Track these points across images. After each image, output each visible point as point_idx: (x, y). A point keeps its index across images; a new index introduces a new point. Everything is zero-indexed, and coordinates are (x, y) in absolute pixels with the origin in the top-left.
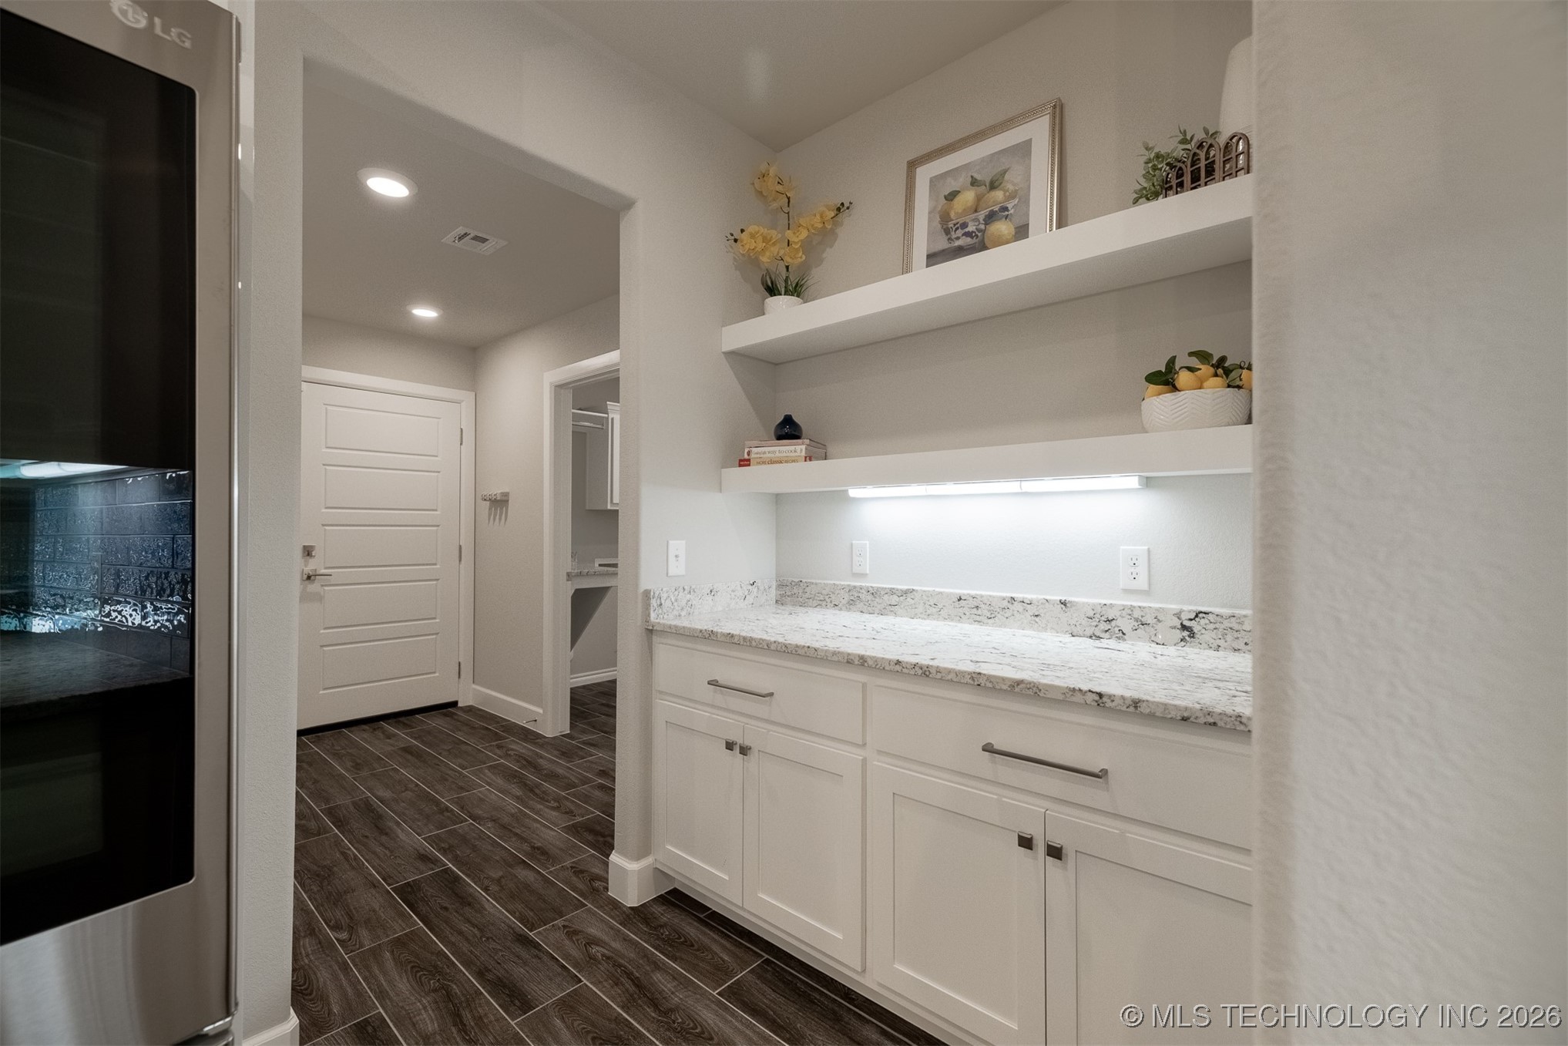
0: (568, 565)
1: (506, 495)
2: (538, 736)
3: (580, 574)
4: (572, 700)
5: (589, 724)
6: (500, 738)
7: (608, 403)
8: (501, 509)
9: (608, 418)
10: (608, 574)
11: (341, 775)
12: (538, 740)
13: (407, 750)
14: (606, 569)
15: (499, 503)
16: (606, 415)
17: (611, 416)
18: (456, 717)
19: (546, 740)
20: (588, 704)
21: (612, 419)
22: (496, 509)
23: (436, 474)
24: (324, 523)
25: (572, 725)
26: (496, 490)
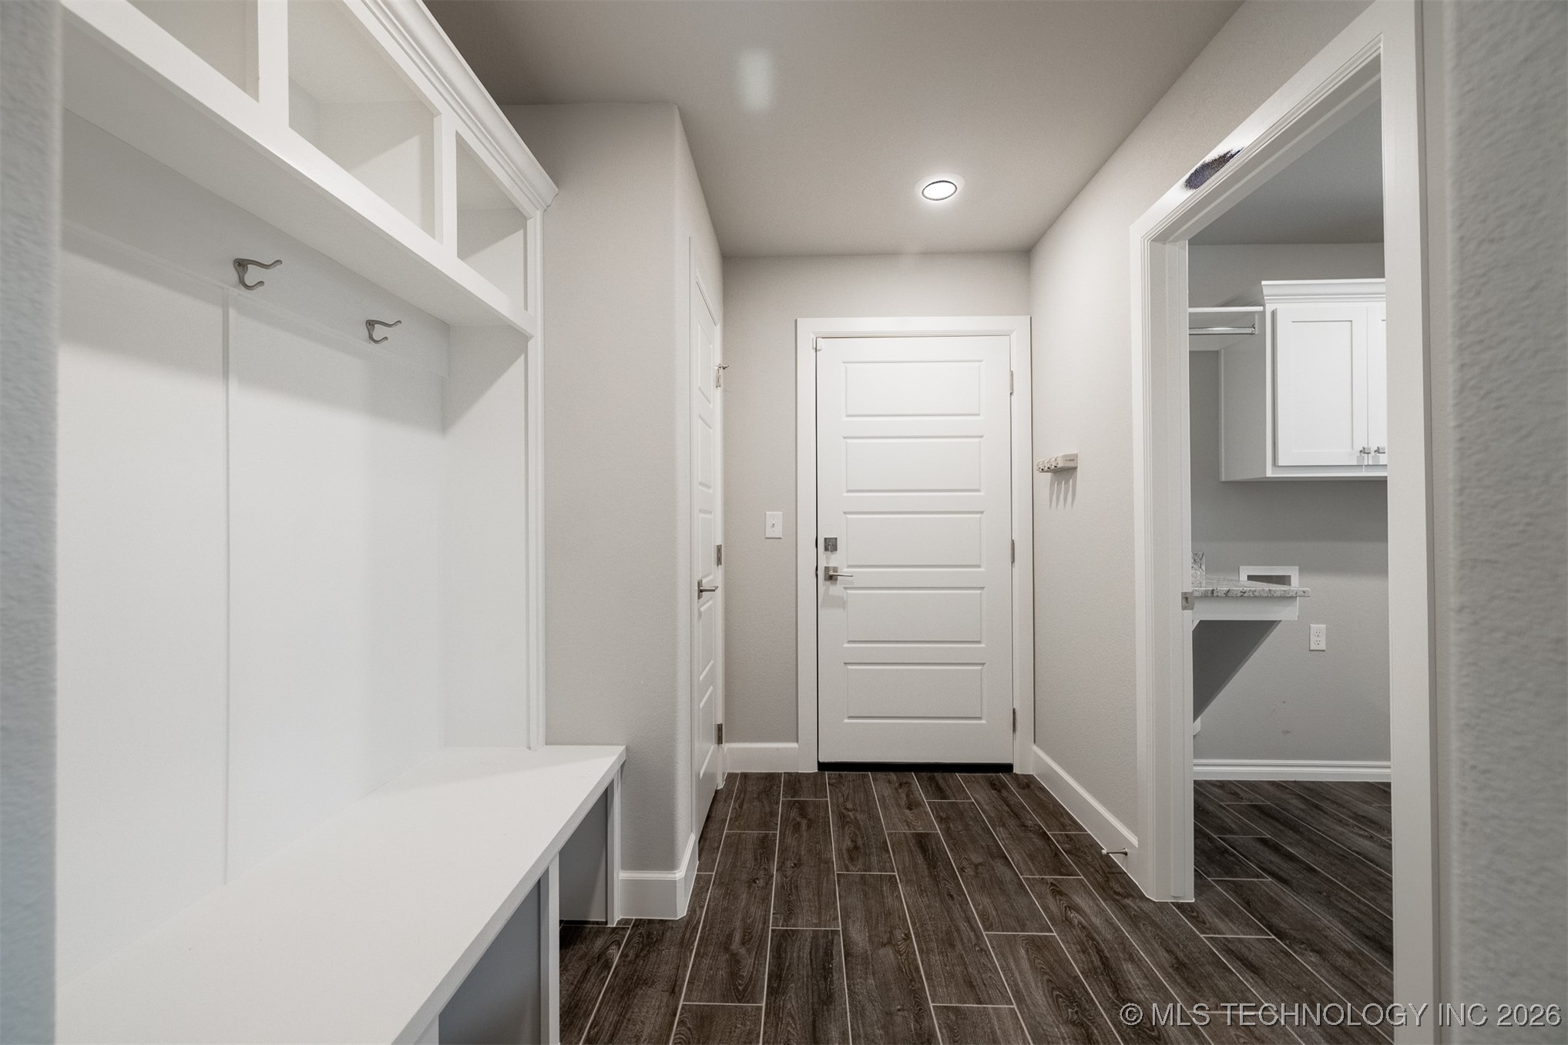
0: (1187, 577)
1: (1073, 458)
2: (1130, 890)
3: (1211, 595)
4: (1200, 811)
5: (1237, 889)
6: (1060, 868)
7: (1263, 283)
8: (1067, 482)
9: (1263, 313)
10: (1271, 597)
11: (829, 862)
12: (1128, 901)
13: (923, 842)
14: (1266, 587)
15: (1064, 472)
16: (1260, 309)
17: (1269, 308)
18: (1005, 793)
19: (1145, 906)
20: (1231, 832)
21: (1274, 313)
22: (1059, 484)
23: (978, 440)
24: (845, 511)
25: (1200, 886)
26: (1055, 453)
